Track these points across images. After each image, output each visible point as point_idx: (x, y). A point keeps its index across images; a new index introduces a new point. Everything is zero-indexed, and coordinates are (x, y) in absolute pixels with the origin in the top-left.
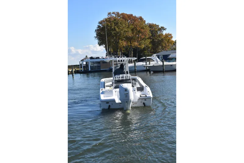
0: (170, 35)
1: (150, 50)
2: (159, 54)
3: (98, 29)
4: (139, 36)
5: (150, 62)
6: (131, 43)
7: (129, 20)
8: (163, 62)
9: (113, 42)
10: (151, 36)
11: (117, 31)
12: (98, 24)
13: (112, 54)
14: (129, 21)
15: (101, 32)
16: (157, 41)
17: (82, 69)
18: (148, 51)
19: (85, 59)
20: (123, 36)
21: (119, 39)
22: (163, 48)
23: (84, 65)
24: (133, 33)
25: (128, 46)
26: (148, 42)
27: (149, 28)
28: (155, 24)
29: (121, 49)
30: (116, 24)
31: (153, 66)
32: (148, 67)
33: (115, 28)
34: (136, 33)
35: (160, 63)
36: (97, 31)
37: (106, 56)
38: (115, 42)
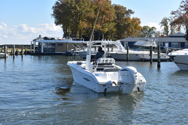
0: (138, 19)
1: (114, 35)
2: (123, 40)
3: (56, 5)
4: (102, 17)
5: (112, 49)
6: (93, 25)
8: (128, 50)
10: (116, 19)
11: (78, 10)
13: (70, 36)
15: (59, 9)
16: (122, 25)
17: (34, 50)
18: (112, 35)
19: (38, 39)
20: (84, 16)
21: (79, 19)
22: (130, 34)
23: (36, 46)
24: (96, 14)
25: (89, 28)
26: (112, 25)
27: (114, 10)
28: (122, 6)
29: (81, 31)
30: (78, 2)
31: (116, 54)
32: (110, 54)
33: (75, 7)
34: (99, 14)
35: (124, 51)
36: (55, 8)
37: (63, 37)
38: (75, 22)
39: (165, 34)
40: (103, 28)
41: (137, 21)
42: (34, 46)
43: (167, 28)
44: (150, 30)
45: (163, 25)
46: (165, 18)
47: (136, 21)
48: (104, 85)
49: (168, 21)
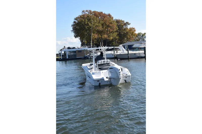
0: (134, 29)
1: (117, 42)
2: (124, 44)
3: (74, 24)
4: (108, 29)
5: (117, 51)
6: (101, 36)
7: (100, 16)
8: (128, 51)
9: (86, 35)
10: (118, 30)
11: (90, 26)
12: (74, 20)
13: (86, 45)
14: (100, 17)
15: (76, 26)
16: (123, 34)
17: (61, 57)
18: (116, 42)
19: (63, 49)
22: (128, 40)
23: (63, 54)
24: (103, 27)
25: (99, 38)
26: (115, 34)
27: (116, 23)
28: (121, 20)
29: (93, 40)
30: (89, 20)
31: (120, 54)
33: (88, 23)
34: (105, 27)
35: (126, 52)
36: (73, 26)
37: (81, 46)
38: (88, 35)
40: (109, 37)
41: (133, 30)
42: (61, 54)
44: (143, 35)
47: (132, 30)
48: (98, 81)
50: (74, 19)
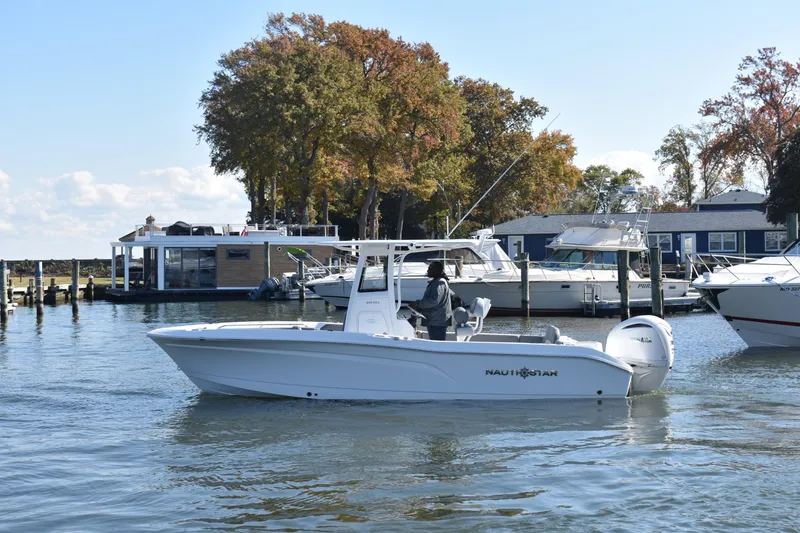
0: (565, 140)
1: (463, 209)
2: (505, 228)
3: (217, 89)
4: (412, 134)
5: (459, 265)
6: (372, 169)
7: (368, 56)
8: (524, 268)
9: (285, 160)
10: (473, 140)
11: (308, 107)
12: (219, 69)
13: (280, 216)
14: (371, 60)
15: (227, 105)
16: (499, 164)
17: (125, 281)
19: (141, 232)
20: (337, 132)
21: (316, 145)
22: (531, 202)
23: (135, 265)
24: (384, 121)
25: (358, 182)
26: (456, 165)
27: (463, 101)
28: (496, 86)
29: (324, 194)
30: (306, 72)
31: (478, 283)
33: (298, 94)
35: (512, 273)
36: (211, 100)
37: (249, 223)
38: (297, 159)
39: (681, 198)
40: (415, 179)
41: (558, 147)
42: (127, 265)
43: (688, 173)
44: (615, 181)
45: (668, 161)
46: (678, 132)
47: (556, 147)
49: (688, 141)
50: (221, 62)
